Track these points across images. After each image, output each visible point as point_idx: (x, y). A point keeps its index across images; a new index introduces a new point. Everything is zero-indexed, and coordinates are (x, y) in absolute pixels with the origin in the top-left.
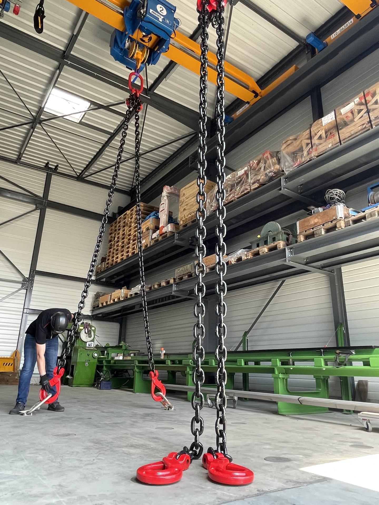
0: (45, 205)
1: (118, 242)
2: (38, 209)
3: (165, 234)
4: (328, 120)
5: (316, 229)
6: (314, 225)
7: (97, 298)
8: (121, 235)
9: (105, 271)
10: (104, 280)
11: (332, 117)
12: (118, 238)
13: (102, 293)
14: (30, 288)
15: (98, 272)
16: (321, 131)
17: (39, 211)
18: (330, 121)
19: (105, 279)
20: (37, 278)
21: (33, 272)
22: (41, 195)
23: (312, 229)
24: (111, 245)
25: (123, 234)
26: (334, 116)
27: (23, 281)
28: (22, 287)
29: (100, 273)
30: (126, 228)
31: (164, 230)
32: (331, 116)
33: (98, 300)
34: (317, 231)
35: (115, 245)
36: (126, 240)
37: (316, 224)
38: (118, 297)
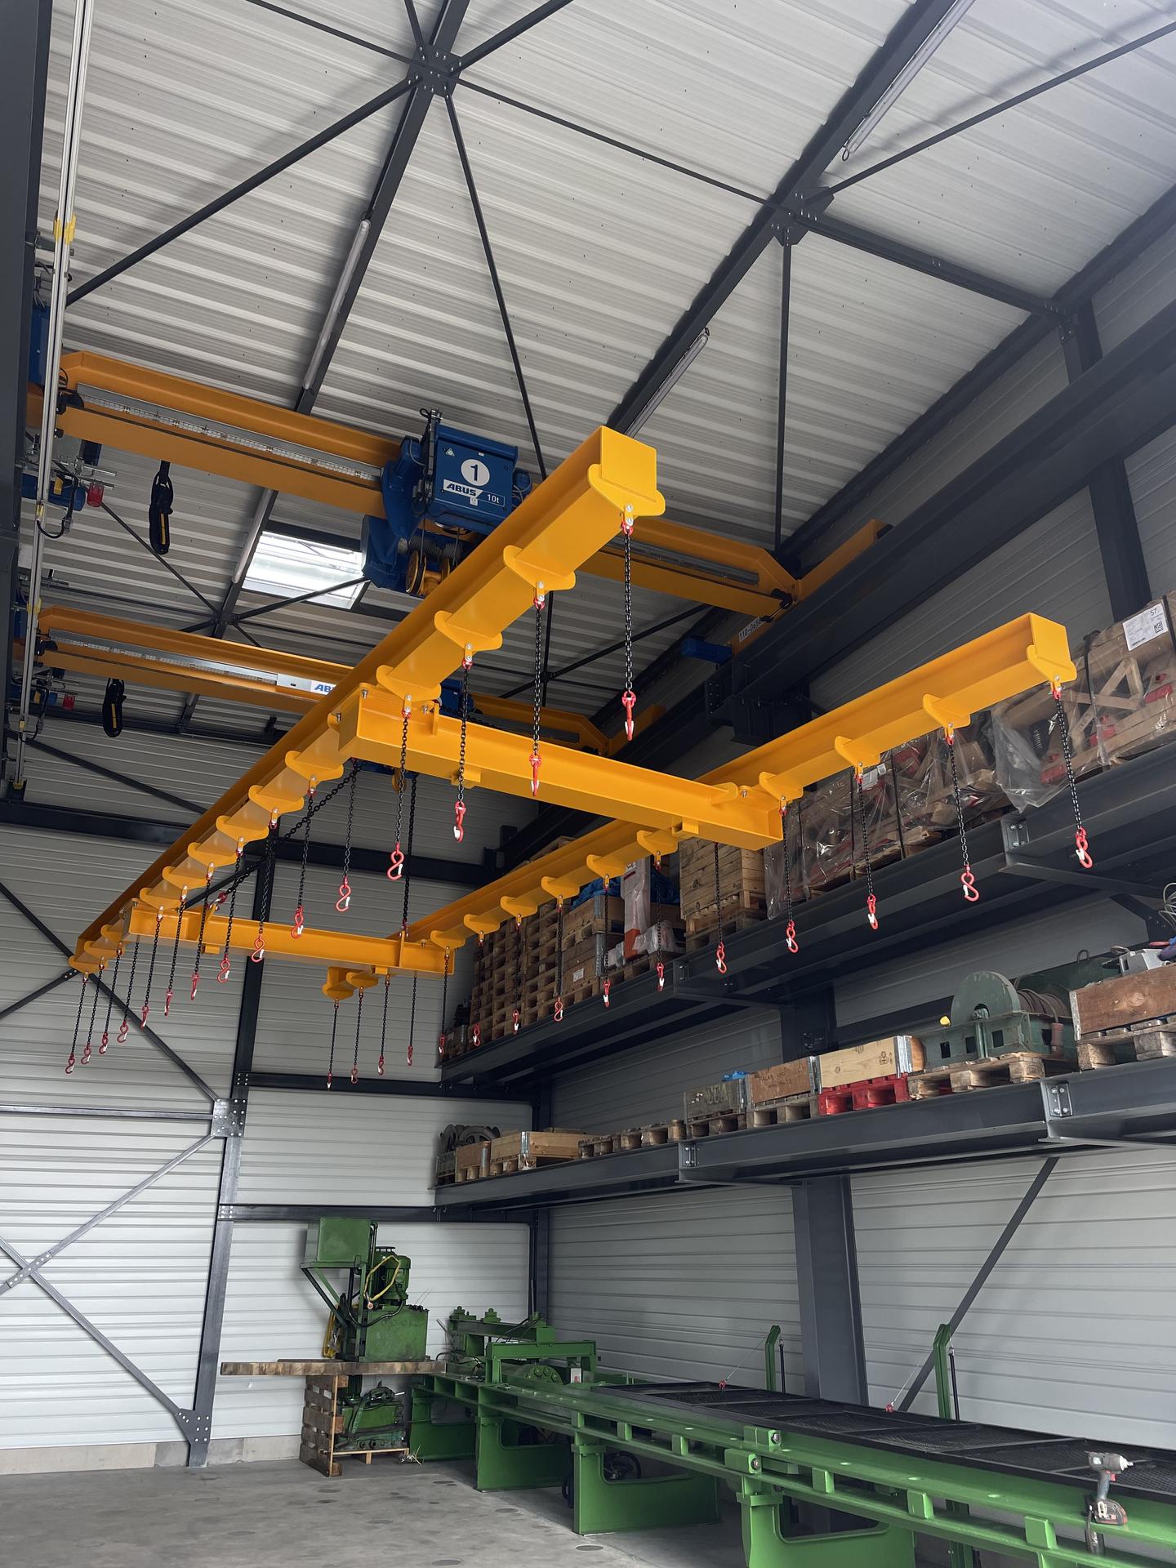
1: (502, 963)
3: (644, 959)
4: (1146, 631)
5: (1138, 1033)
6: (1132, 1015)
7: (449, 1148)
8: (509, 940)
9: (469, 1057)
10: (470, 1082)
11: (1156, 622)
12: (502, 949)
14: (236, 1135)
15: (447, 1057)
16: (1125, 666)
17: (254, 874)
18: (1152, 635)
20: (255, 1098)
21: (243, 1078)
23: (1125, 1030)
24: (483, 970)
25: (517, 939)
26: (1164, 620)
28: (210, 1130)
29: (454, 1060)
31: (638, 947)
32: (1152, 620)
33: (453, 1158)
34: (1146, 1039)
35: (495, 972)
36: (525, 960)
37: (1136, 1011)
38: (510, 1157)
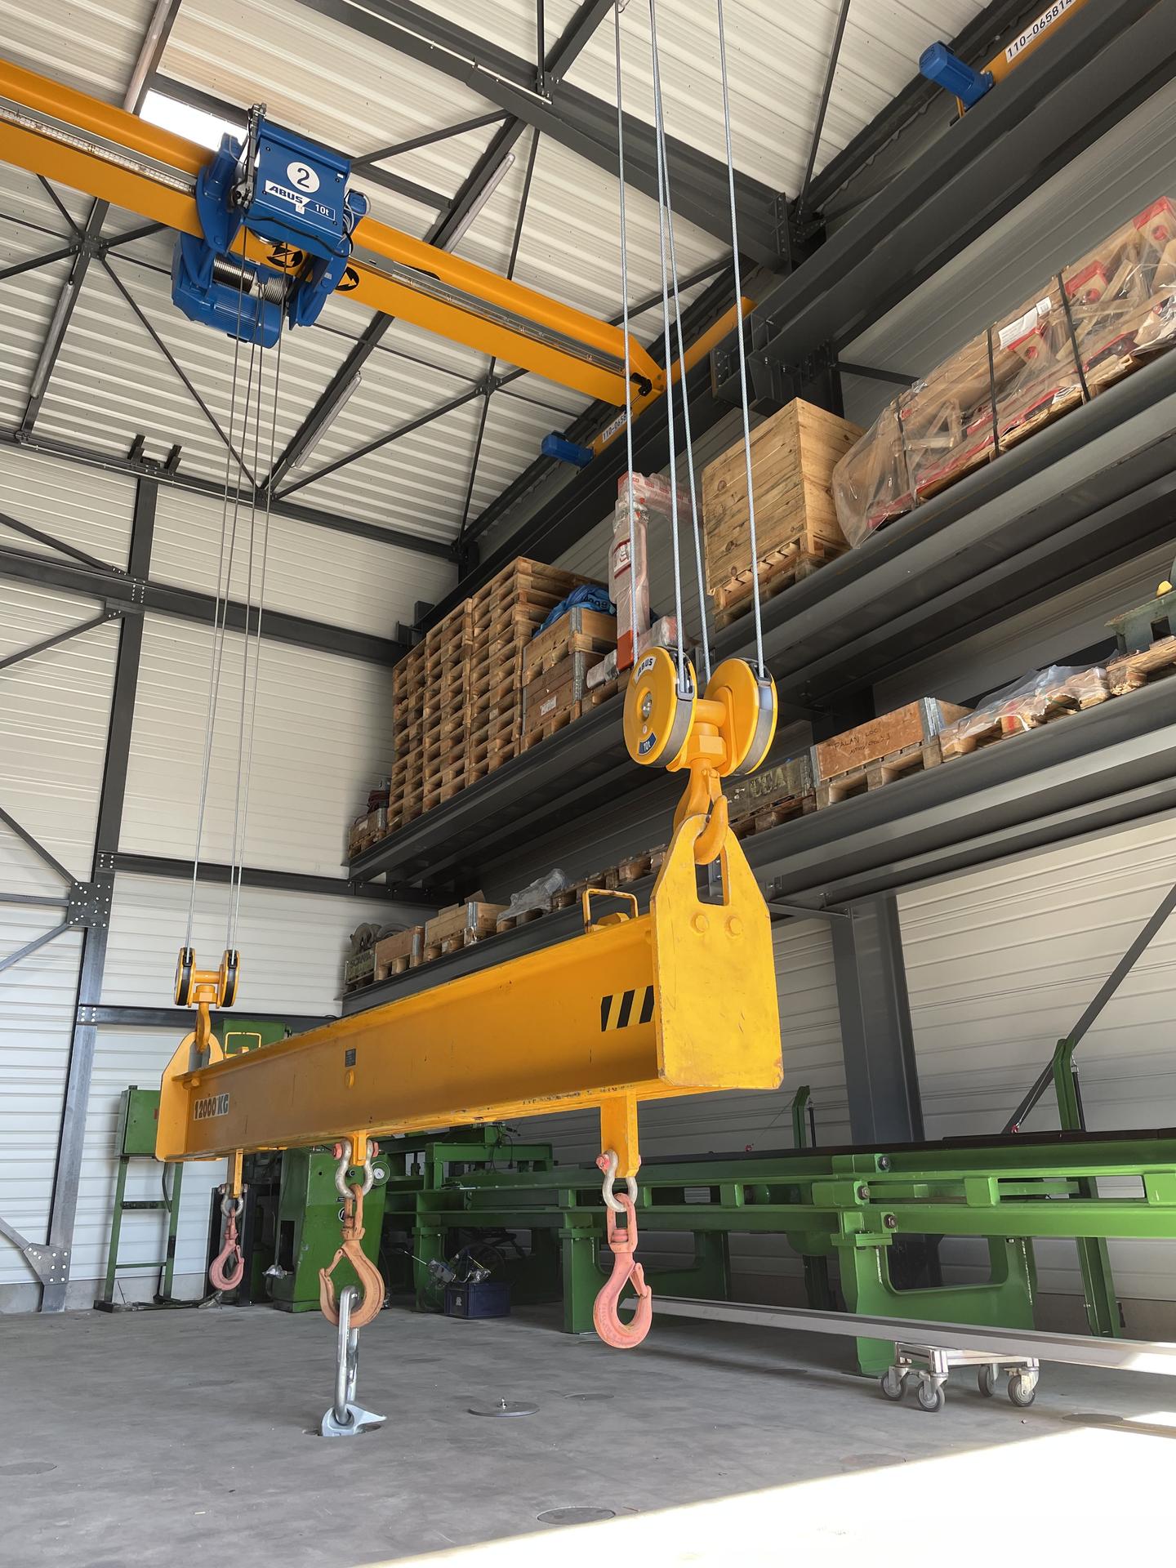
0: (137, 602)
1: (437, 722)
2: (113, 618)
7: (363, 948)
8: (446, 696)
9: (389, 841)
10: (382, 877)
12: (436, 708)
13: (380, 927)
14: (99, 924)
15: (359, 850)
17: (116, 625)
19: (384, 875)
20: (125, 883)
21: (107, 859)
22: (123, 565)
24: (407, 740)
25: (458, 691)
27: (69, 897)
28: (66, 920)
29: (367, 853)
30: (466, 665)
33: (369, 957)
35: (425, 736)
36: (469, 713)
38: (452, 935)
